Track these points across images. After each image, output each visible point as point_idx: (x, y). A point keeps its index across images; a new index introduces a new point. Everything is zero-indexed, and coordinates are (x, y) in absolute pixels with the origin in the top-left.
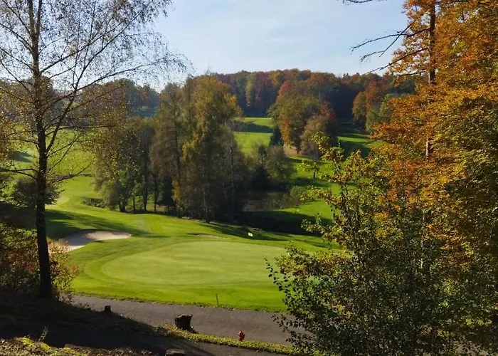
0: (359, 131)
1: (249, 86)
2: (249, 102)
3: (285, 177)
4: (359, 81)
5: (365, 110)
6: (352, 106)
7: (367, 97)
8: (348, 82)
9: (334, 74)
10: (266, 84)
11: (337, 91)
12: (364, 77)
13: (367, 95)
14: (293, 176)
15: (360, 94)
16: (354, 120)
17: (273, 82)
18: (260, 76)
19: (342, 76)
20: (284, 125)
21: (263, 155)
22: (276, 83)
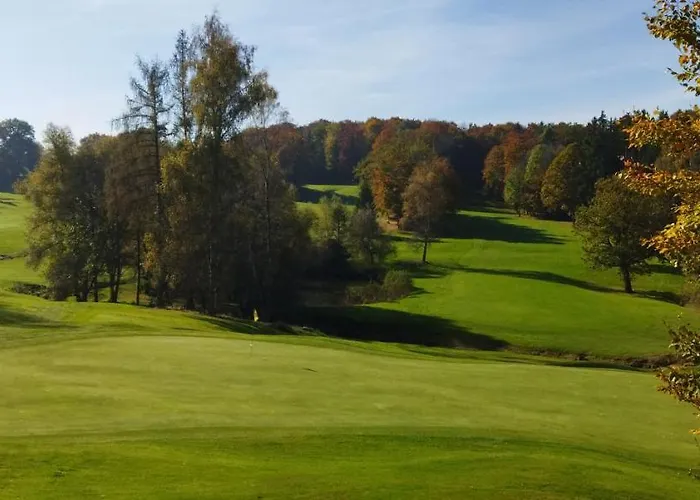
0: (493, 204)
1: (329, 140)
2: (329, 164)
3: (376, 260)
4: (492, 133)
5: (502, 172)
6: (482, 166)
7: (506, 153)
8: (476, 135)
9: (456, 123)
10: (355, 136)
11: (460, 146)
12: (500, 129)
13: (506, 150)
14: (390, 259)
15: (495, 149)
16: (485, 187)
17: (365, 134)
18: (347, 127)
19: (468, 128)
20: (377, 184)
21: (341, 223)
22: (368, 134)
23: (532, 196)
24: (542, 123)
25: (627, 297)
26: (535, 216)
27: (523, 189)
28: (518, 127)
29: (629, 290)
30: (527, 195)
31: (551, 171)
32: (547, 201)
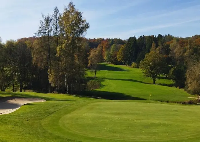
13: (103, 45)
15: (99, 45)
23: (113, 58)
24: (109, 38)
25: (154, 85)
26: (114, 64)
27: (110, 56)
28: (103, 39)
29: (154, 83)
30: (112, 58)
31: (120, 51)
32: (119, 60)
